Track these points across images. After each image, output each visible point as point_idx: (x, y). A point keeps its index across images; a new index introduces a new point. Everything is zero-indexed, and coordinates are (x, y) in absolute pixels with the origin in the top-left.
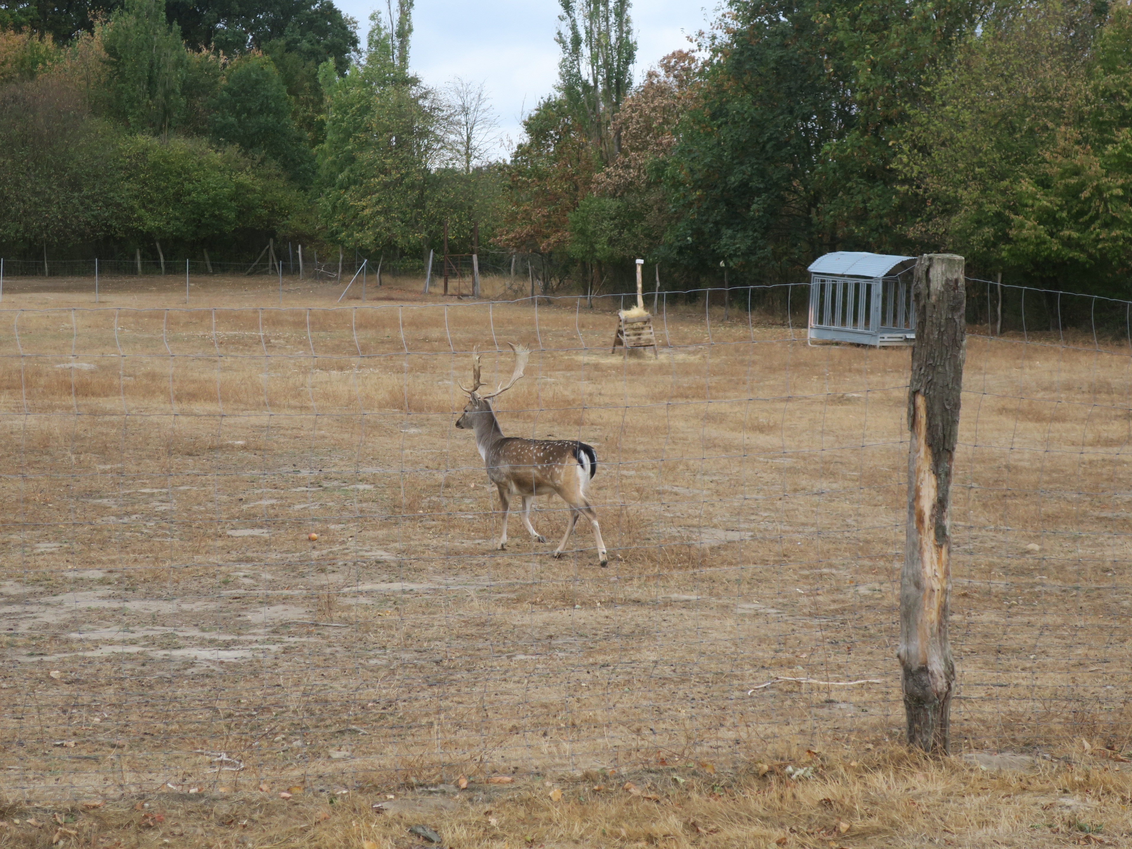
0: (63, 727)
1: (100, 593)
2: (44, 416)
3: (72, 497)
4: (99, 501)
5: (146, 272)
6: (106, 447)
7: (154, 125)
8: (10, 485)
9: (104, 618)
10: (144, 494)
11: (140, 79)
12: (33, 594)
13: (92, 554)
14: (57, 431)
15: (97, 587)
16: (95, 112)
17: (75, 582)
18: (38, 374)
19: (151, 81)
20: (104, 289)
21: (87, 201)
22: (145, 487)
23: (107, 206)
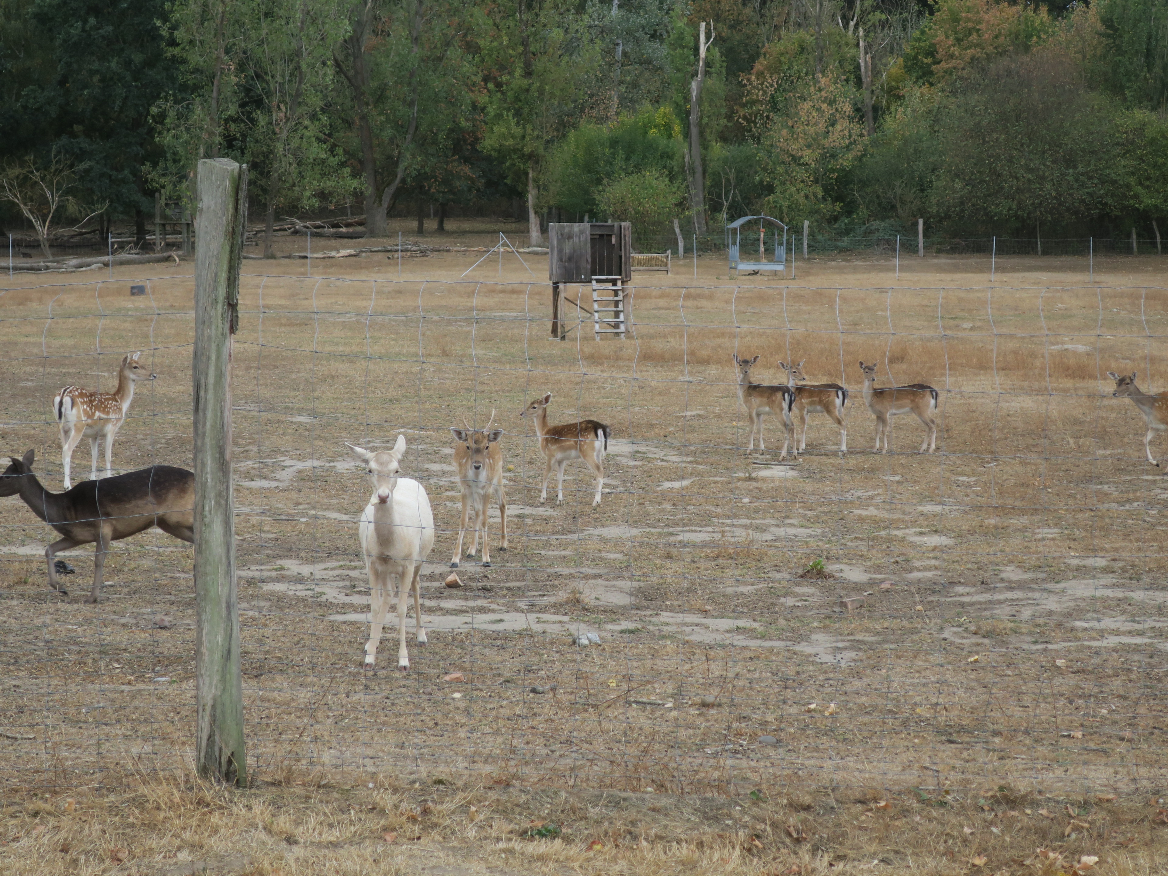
0: (1069, 718)
1: (1103, 582)
2: (1041, 398)
3: (1071, 482)
4: (1100, 487)
5: (1142, 252)
6: (1106, 432)
7: (1151, 99)
8: (1008, 468)
9: (1109, 608)
10: (1147, 480)
11: (1137, 51)
12: (1035, 581)
13: (1096, 542)
14: (1056, 414)
15: (1101, 575)
16: (1091, 87)
17: (1077, 570)
18: (1033, 355)
19: (1149, 54)
20: (1098, 268)
21: (1082, 178)
22: (1147, 474)
23: (1103, 183)
